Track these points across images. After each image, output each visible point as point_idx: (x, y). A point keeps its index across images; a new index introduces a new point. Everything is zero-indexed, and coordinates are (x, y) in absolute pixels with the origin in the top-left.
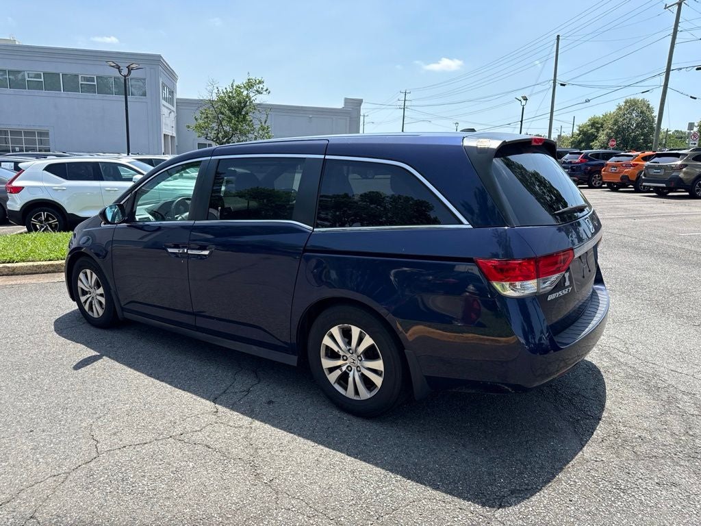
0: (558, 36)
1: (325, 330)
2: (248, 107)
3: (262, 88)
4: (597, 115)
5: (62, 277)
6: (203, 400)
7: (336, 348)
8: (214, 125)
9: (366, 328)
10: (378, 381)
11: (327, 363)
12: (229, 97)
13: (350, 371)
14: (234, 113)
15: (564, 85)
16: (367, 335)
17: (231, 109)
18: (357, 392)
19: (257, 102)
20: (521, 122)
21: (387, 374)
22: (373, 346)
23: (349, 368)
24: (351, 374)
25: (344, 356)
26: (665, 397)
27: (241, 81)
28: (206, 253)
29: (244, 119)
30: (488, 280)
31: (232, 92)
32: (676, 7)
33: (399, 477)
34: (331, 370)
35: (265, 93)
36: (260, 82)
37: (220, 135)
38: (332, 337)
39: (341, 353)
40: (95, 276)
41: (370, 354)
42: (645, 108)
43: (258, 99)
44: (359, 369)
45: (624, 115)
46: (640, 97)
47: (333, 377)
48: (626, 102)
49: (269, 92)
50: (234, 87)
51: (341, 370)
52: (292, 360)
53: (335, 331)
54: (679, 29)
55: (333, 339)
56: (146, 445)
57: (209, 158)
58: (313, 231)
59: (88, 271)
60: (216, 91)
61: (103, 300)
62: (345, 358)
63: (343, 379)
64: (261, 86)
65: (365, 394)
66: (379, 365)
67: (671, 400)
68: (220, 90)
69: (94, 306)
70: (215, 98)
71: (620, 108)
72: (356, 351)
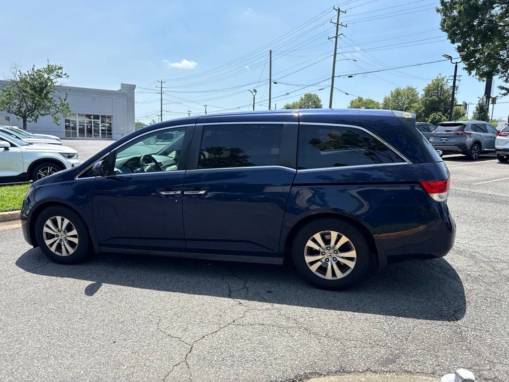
0: (271, 51)
1: (309, 236)
2: (48, 88)
3: (61, 73)
4: (289, 104)
7: (317, 248)
8: (16, 101)
9: (342, 231)
10: (352, 265)
11: (308, 259)
12: (32, 79)
13: (328, 261)
14: (36, 92)
15: (276, 83)
16: (343, 236)
17: (33, 88)
18: (334, 274)
19: (57, 84)
21: (359, 260)
22: (348, 242)
23: (327, 260)
24: (329, 263)
25: (322, 252)
26: (467, 255)
27: (41, 66)
28: (202, 192)
29: (46, 97)
30: (428, 193)
31: (33, 75)
32: (334, 39)
34: (312, 263)
35: (64, 76)
36: (60, 68)
37: (23, 110)
39: (322, 250)
40: (66, 221)
41: (345, 248)
42: (316, 100)
43: (58, 82)
44: (335, 259)
45: (305, 103)
46: (313, 93)
47: (314, 268)
48: (305, 95)
49: (68, 76)
50: (35, 71)
51: (322, 262)
52: (279, 261)
53: (317, 236)
54: (337, 52)
55: (315, 241)
57: (194, 125)
58: (297, 171)
59: (58, 218)
60: (19, 73)
61: (76, 240)
62: (323, 253)
63: (323, 268)
64: (60, 71)
65: (340, 275)
66: (353, 254)
67: (472, 257)
68: (22, 73)
70: (18, 79)
71: (302, 99)
72: (334, 248)
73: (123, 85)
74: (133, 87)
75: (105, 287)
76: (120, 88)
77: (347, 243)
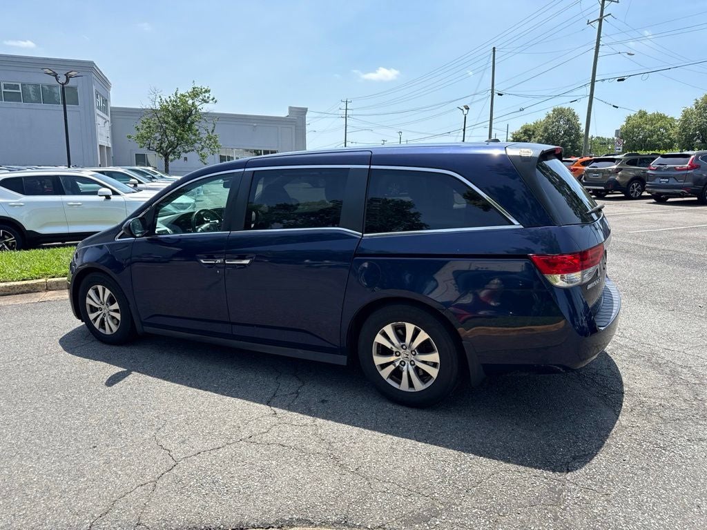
0: (494, 48)
1: (378, 328)
2: (193, 117)
3: (208, 98)
4: (529, 123)
5: (66, 295)
6: (258, 405)
7: (389, 345)
8: (157, 135)
9: (421, 324)
10: (434, 372)
11: (379, 360)
12: (173, 106)
13: (404, 365)
14: (178, 123)
15: (501, 95)
16: (422, 331)
17: (176, 118)
18: (411, 385)
19: (203, 111)
20: (464, 130)
21: (443, 366)
22: (428, 340)
23: (403, 363)
24: (405, 368)
25: (396, 352)
26: (667, 370)
27: (185, 89)
28: (246, 262)
29: (190, 129)
30: (542, 273)
31: (176, 102)
32: (598, 23)
33: (472, 456)
34: (383, 366)
35: (211, 102)
36: (206, 91)
37: (164, 145)
38: (385, 335)
39: (395, 349)
40: (108, 292)
41: (425, 348)
43: (205, 108)
44: (412, 363)
45: (553, 122)
46: (566, 106)
47: (385, 374)
48: (554, 111)
49: (216, 102)
50: (178, 96)
51: (395, 365)
52: (342, 360)
53: (388, 329)
54: (601, 43)
55: (386, 336)
56: (221, 450)
57: (242, 170)
58: (363, 236)
59: (100, 288)
60: (159, 100)
61: (118, 316)
62: (398, 354)
63: (397, 374)
64: (207, 95)
65: (419, 386)
66: (435, 357)
67: (673, 374)
68: (163, 99)
69: (106, 323)
70: (158, 107)
71: (549, 117)
72: (410, 346)
73: (290, 108)
74: (304, 111)
75: (135, 377)
76: (287, 114)
77: (427, 342)
